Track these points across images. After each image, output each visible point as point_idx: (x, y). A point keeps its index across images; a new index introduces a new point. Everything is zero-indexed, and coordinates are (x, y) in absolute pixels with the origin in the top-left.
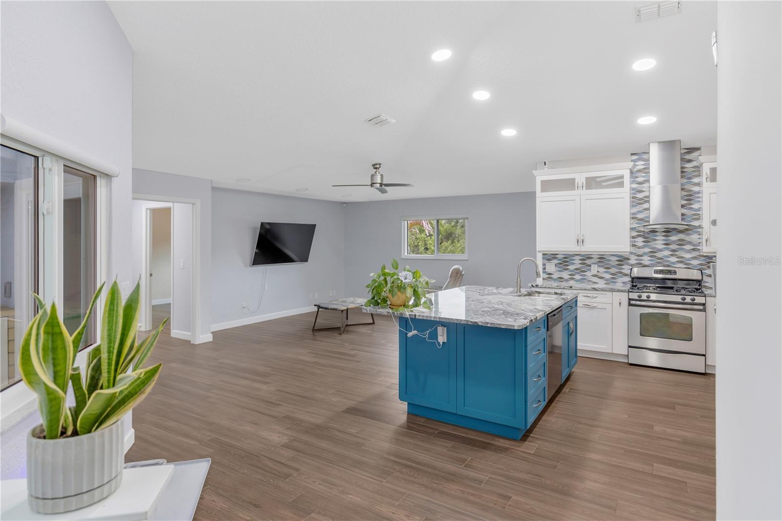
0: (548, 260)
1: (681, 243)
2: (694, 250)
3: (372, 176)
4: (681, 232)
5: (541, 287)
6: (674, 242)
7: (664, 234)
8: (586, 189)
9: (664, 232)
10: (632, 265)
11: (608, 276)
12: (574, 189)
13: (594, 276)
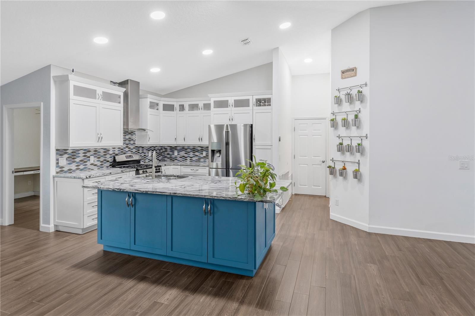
0: (61, 155)
2: (134, 144)
5: (93, 177)
13: (92, 164)
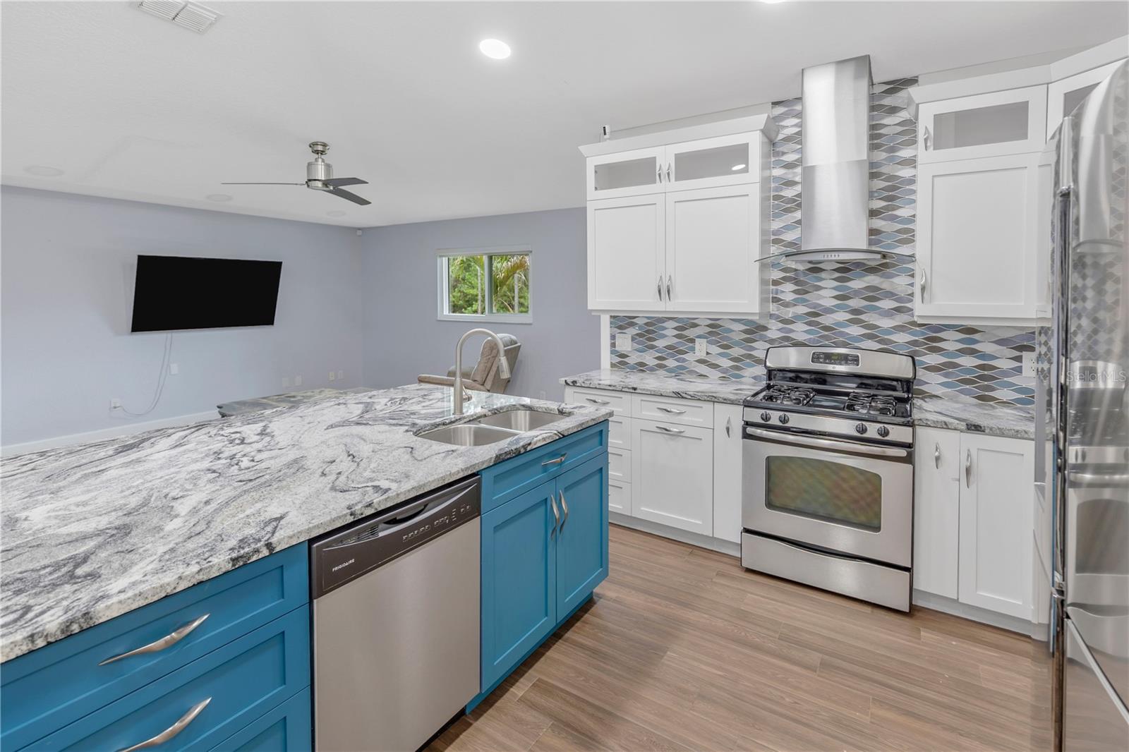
0: (620, 327)
1: (873, 295)
2: (898, 310)
3: (309, 165)
4: (872, 270)
5: (582, 387)
6: (857, 293)
7: (837, 275)
8: (676, 180)
9: (837, 270)
10: (771, 341)
11: (726, 363)
12: (655, 182)
13: (701, 361)
